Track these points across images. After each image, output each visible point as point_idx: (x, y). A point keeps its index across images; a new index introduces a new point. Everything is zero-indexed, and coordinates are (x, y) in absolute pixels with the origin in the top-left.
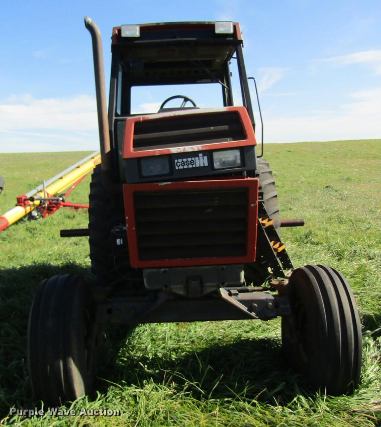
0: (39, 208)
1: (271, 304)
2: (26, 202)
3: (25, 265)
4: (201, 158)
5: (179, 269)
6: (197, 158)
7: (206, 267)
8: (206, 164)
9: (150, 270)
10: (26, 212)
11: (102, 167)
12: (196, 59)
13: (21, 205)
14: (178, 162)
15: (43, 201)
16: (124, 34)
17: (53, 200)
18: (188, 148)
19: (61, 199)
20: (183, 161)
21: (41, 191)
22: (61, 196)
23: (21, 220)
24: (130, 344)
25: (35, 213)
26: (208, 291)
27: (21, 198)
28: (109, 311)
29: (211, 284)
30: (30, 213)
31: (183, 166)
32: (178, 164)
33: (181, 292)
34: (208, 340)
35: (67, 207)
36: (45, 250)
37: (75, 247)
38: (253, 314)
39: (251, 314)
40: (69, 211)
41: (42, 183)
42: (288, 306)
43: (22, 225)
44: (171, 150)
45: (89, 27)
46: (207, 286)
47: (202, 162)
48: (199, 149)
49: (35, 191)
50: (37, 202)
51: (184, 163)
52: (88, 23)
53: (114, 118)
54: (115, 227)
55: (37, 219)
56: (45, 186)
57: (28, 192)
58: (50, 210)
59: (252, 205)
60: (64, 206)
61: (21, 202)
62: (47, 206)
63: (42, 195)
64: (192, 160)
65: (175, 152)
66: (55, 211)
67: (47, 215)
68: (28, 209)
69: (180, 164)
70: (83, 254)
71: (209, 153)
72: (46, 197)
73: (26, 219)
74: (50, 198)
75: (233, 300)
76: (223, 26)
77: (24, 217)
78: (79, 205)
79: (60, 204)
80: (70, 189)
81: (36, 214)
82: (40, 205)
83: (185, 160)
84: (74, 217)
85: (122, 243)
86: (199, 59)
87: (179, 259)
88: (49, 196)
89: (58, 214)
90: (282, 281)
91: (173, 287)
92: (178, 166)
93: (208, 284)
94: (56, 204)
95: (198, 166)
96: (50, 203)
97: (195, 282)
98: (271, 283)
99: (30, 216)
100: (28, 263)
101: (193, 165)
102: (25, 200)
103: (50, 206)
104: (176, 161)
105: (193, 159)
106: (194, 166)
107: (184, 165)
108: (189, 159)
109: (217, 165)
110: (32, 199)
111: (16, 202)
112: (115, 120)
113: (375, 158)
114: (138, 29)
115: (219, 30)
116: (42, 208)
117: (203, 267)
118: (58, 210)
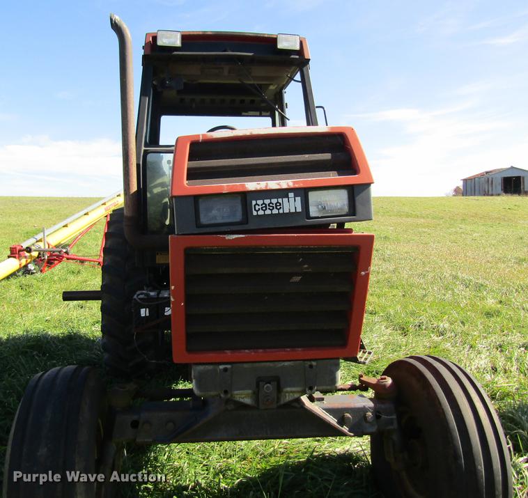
0: (38, 260)
1: (371, 414)
2: (21, 253)
3: (14, 335)
4: (292, 200)
5: (246, 366)
6: (285, 200)
7: (286, 364)
8: (299, 210)
9: (201, 368)
10: (20, 265)
11: (125, 211)
12: (252, 82)
13: (15, 257)
14: (257, 204)
15: (42, 253)
16: (160, 43)
17: (54, 252)
18: (273, 184)
19: (64, 251)
20: (264, 203)
21: (40, 241)
22: (64, 247)
23: (13, 275)
24: (156, 459)
25: (31, 267)
26: (288, 398)
27: (15, 248)
28: (135, 424)
29: (294, 389)
30: (26, 266)
31: (264, 211)
32: (257, 207)
33: (248, 401)
34: (266, 454)
35: (71, 261)
36: (41, 314)
37: (80, 311)
38: (345, 429)
39: (343, 429)
40: (73, 265)
41: (43, 231)
42: (394, 417)
43: (15, 281)
44: (247, 186)
45: (116, 27)
46: (287, 392)
47: (292, 205)
48: (288, 186)
49: (32, 241)
50: (35, 254)
51: (266, 207)
52: (115, 21)
53: (143, 148)
54: (138, 293)
55: (34, 273)
56: (46, 235)
57: (25, 241)
58: (50, 263)
59: (363, 273)
60: (68, 259)
61: (15, 253)
62: (46, 258)
63: (41, 245)
64: (278, 202)
65: (254, 189)
66: (57, 264)
67: (46, 269)
68: (24, 262)
69: (260, 207)
70: (90, 321)
71: (303, 193)
72: (47, 247)
73: (20, 273)
74: (51, 249)
75: (315, 408)
76: (287, 40)
77: (18, 271)
78: (86, 258)
79: (63, 257)
80: (76, 239)
81: (33, 268)
82: (38, 257)
83: (267, 201)
84: (79, 272)
85: (148, 315)
86: (256, 82)
87: (247, 351)
88: (51, 247)
89: (59, 268)
90: (382, 379)
91: (236, 392)
92: (257, 211)
93: (289, 389)
94: (58, 256)
95: (286, 211)
96: (51, 255)
97: (268, 385)
98: (361, 378)
99: (25, 270)
100: (18, 331)
101: (279, 209)
102: (20, 251)
103: (51, 259)
104: (254, 202)
105: (280, 200)
106: (281, 211)
107: (266, 209)
108: (274, 201)
109: (313, 211)
110: (29, 250)
111: (9, 253)
112: (145, 151)
113: (408, 216)
114: (179, 36)
115: (282, 45)
116: (41, 260)
117: (283, 364)
118: (60, 264)
